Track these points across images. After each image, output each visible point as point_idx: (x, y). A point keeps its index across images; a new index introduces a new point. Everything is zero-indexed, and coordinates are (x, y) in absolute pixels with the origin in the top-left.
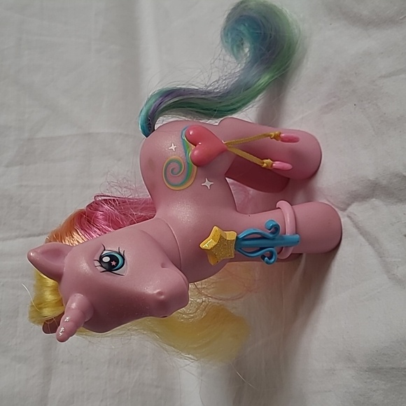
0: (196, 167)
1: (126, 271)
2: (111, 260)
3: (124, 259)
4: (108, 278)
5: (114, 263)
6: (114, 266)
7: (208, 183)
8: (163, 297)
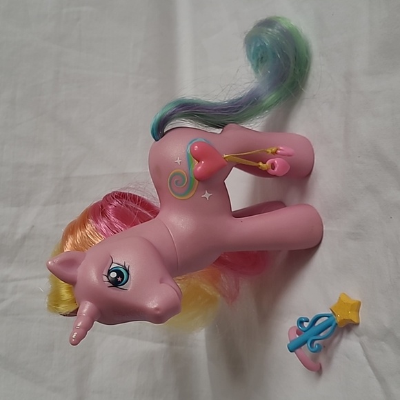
0: (197, 181)
1: (129, 286)
2: (117, 276)
3: (128, 274)
4: (115, 293)
5: (119, 279)
6: (120, 282)
7: (207, 195)
8: (159, 312)
